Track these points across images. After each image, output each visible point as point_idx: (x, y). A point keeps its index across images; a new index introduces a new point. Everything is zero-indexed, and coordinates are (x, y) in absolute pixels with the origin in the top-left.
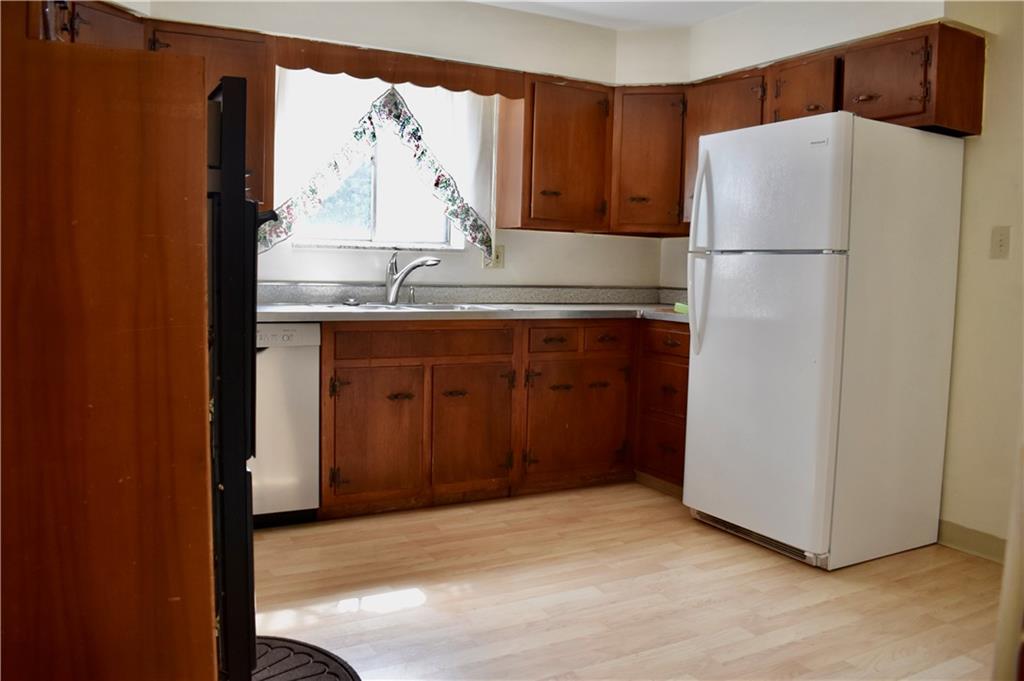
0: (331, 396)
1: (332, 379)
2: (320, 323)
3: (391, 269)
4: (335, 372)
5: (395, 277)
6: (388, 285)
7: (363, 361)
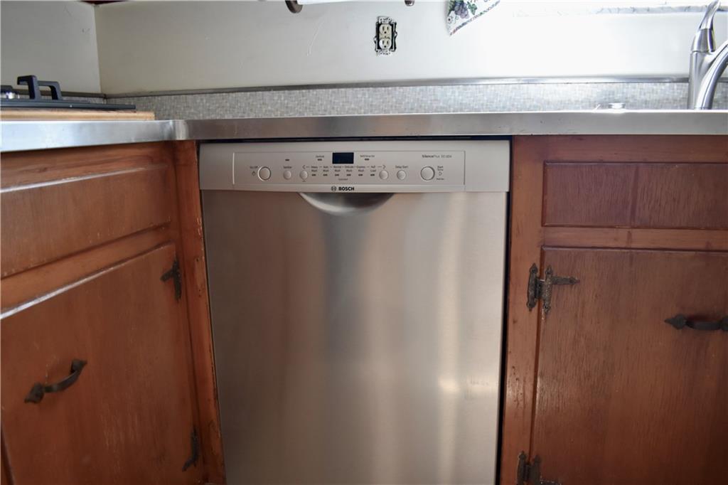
0: (531, 306)
1: (533, 270)
2: (509, 138)
3: (702, 42)
4: (543, 254)
5: (708, 58)
6: (694, 78)
7: (612, 232)
